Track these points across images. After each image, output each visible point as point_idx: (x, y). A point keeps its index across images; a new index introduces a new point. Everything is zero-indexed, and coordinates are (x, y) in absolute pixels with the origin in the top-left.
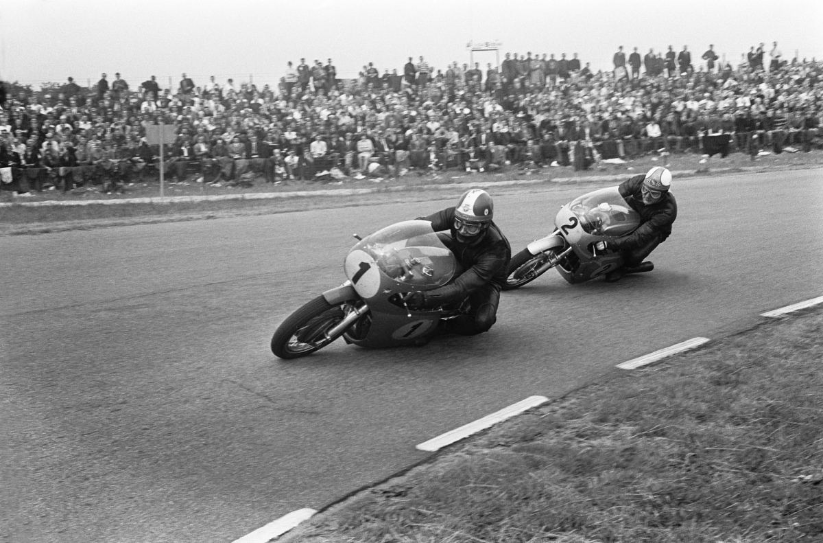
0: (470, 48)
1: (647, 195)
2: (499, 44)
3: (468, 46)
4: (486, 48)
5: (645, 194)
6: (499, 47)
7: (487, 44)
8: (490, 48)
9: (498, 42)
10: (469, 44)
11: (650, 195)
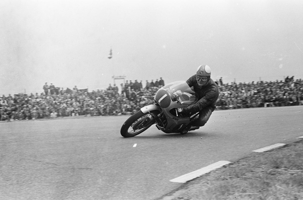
0: (114, 78)
1: (200, 80)
2: (125, 77)
3: (113, 77)
4: (120, 78)
5: (199, 80)
6: (125, 78)
7: (120, 77)
8: (121, 78)
9: (124, 76)
10: (113, 76)
11: (201, 80)
